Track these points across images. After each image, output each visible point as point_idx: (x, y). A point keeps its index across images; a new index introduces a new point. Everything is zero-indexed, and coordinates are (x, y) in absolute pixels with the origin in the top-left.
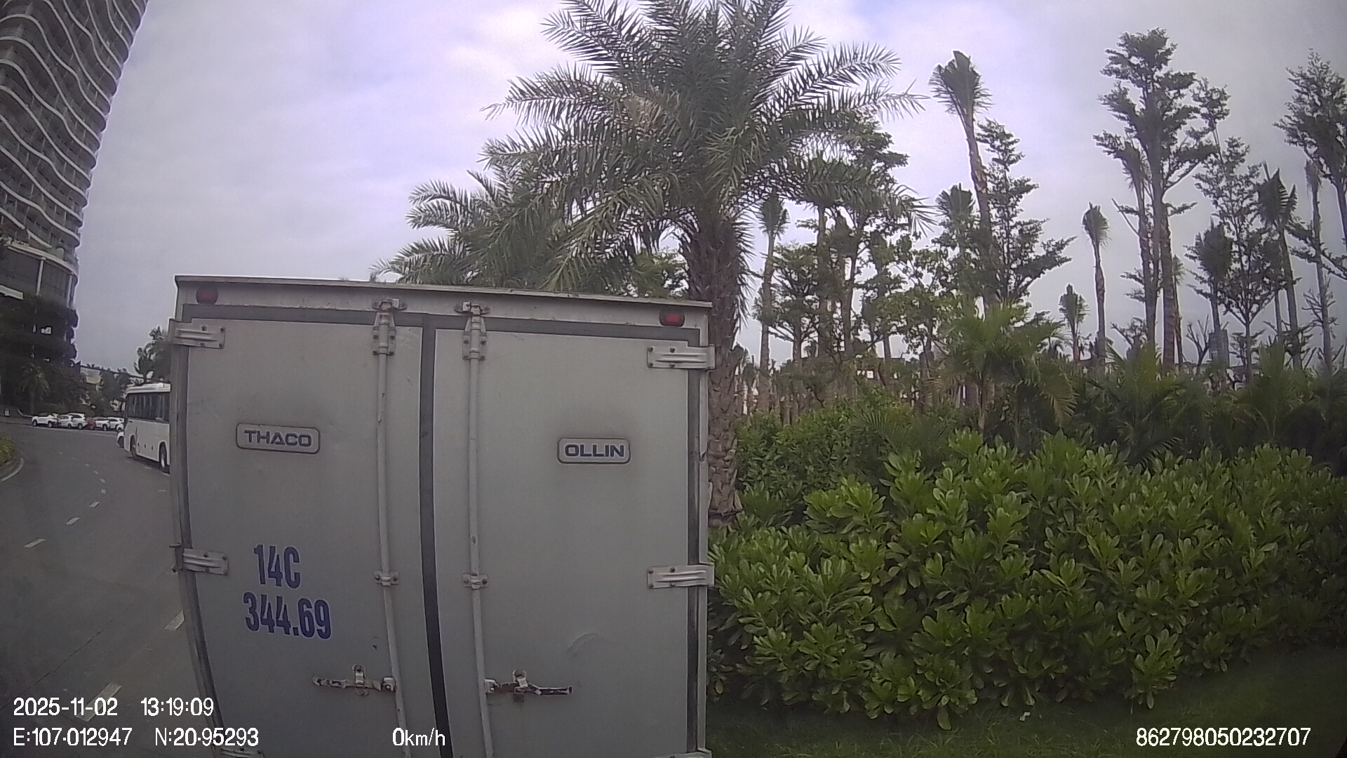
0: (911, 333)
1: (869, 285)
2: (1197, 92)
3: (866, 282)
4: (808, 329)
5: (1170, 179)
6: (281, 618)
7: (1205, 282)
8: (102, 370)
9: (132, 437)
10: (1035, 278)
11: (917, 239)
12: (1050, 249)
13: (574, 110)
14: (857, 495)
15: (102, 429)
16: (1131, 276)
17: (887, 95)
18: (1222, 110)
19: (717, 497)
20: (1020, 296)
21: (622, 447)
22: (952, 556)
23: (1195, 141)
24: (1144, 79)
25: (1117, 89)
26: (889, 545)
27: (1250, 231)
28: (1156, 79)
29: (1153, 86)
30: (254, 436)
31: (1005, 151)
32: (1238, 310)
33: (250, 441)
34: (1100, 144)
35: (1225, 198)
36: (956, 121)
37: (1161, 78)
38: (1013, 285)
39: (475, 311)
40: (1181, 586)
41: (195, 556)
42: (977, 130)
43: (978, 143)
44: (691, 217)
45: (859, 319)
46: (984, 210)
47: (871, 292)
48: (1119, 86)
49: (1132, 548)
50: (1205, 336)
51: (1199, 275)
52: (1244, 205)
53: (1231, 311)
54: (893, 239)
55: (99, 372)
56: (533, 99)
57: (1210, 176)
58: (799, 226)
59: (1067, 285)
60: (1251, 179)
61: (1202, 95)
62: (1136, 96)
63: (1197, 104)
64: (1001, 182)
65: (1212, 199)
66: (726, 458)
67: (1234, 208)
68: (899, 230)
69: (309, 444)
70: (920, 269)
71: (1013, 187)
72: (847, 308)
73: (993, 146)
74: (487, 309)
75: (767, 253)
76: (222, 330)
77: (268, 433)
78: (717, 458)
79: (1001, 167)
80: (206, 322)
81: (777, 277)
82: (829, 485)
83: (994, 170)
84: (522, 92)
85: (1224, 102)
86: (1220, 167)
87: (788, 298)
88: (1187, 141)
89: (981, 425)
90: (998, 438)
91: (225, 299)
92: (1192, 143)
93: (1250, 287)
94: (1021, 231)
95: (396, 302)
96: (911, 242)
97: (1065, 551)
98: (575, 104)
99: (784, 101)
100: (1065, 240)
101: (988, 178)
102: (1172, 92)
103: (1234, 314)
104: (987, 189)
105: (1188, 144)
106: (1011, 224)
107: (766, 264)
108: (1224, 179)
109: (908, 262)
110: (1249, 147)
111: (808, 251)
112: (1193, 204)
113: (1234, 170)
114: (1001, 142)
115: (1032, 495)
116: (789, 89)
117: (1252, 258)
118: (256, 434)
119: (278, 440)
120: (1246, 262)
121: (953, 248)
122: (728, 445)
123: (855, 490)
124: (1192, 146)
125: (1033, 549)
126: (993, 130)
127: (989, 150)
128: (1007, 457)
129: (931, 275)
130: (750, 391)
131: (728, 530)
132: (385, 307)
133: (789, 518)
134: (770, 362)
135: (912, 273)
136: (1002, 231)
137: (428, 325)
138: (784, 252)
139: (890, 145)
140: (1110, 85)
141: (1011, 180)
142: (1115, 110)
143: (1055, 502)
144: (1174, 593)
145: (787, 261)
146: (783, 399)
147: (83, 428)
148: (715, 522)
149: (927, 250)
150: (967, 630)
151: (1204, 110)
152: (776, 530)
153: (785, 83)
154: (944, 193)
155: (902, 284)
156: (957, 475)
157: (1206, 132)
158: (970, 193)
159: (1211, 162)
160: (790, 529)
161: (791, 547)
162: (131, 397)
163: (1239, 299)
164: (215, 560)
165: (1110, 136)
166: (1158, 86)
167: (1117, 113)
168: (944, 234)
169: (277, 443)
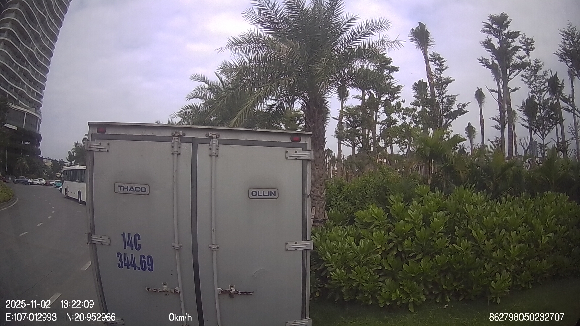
0: (402, 143)
1: (383, 123)
2: (521, 39)
3: (382, 122)
4: (357, 142)
5: (510, 77)
6: (132, 263)
7: (525, 121)
8: (52, 160)
9: (66, 189)
10: (454, 120)
11: (403, 103)
12: (460, 107)
13: (255, 50)
14: (376, 212)
15: (52, 185)
16: (494, 119)
17: (388, 42)
18: (532, 47)
19: (317, 213)
20: (448, 127)
21: (275, 192)
22: (415, 238)
23: (520, 61)
24: (498, 34)
25: (487, 39)
26: (389, 233)
27: (544, 99)
28: (503, 34)
29: (502, 37)
30: (122, 188)
31: (441, 65)
32: (539, 133)
33: (120, 190)
34: (480, 62)
35: (534, 85)
36: (420, 52)
37: (506, 34)
38: (444, 123)
39: (213, 136)
40: (512, 252)
41: (96, 238)
42: (429, 56)
43: (430, 62)
44: (306, 95)
45: (379, 137)
46: (433, 91)
47: (384, 126)
48: (488, 37)
49: (491, 235)
50: (527, 144)
51: (523, 118)
52: (542, 88)
53: (537, 133)
54: (394, 103)
55: (51, 161)
56: (237, 46)
57: (527, 75)
58: (353, 98)
59: (468, 122)
60: (544, 77)
61: (523, 40)
62: (495, 42)
63: (521, 45)
64: (439, 79)
65: (528, 85)
66: (321, 197)
67: (538, 89)
68: (396, 99)
69: (145, 191)
70: (405, 116)
71: (444, 81)
72: (374, 133)
73: (435, 63)
74: (219, 135)
75: (340, 109)
76: (108, 144)
77: (128, 187)
78: (317, 196)
79: (439, 72)
80: (100, 141)
81: (344, 120)
82: (365, 208)
83: (436, 74)
84: (233, 42)
85: (533, 44)
86: (532, 72)
87: (349, 129)
88: (517, 61)
89: (429, 183)
90: (436, 188)
91: (109, 132)
92: (519, 61)
93: (544, 123)
94: (447, 100)
95: (181, 133)
96: (401, 104)
97: (464, 236)
98: (256, 48)
99: (345, 45)
100: (466, 103)
101: (434, 77)
102: (510, 40)
103: (538, 135)
104: (433, 81)
105: (517, 62)
106: (443, 96)
107: (340, 114)
108: (533, 77)
109: (400, 113)
110: (543, 63)
111: (358, 108)
112: (520, 87)
113: (537, 73)
114: (439, 61)
115: (450, 212)
116: (346, 40)
117: (545, 111)
118: (123, 187)
119: (132, 189)
120: (543, 112)
121: (419, 106)
122: (322, 191)
123: (376, 210)
124: (519, 63)
125: (450, 235)
126: (435, 56)
127: (434, 65)
128: (440, 196)
129: (410, 118)
130: (333, 168)
131: (322, 228)
132: (176, 135)
133: (348, 222)
134: (342, 156)
135: (402, 117)
136: (439, 100)
137: (194, 142)
138: (347, 109)
139: (392, 63)
140: (484, 37)
141: (443, 78)
142: (486, 48)
143: (460, 215)
144: (509, 254)
145: (348, 113)
146: (348, 171)
147: (44, 185)
148: (316, 224)
149: (408, 108)
150: (422, 269)
151: (524, 47)
152: (342, 228)
153: (344, 37)
154: (416, 83)
155: (397, 123)
156: (418, 204)
157: (525, 56)
158: (426, 83)
159: (528, 69)
160: (348, 227)
161: (348, 234)
162: (65, 172)
163: (540, 128)
164: (105, 239)
165: (485, 59)
166: (504, 37)
167: (487, 49)
168: (415, 101)
169: (131, 191)
